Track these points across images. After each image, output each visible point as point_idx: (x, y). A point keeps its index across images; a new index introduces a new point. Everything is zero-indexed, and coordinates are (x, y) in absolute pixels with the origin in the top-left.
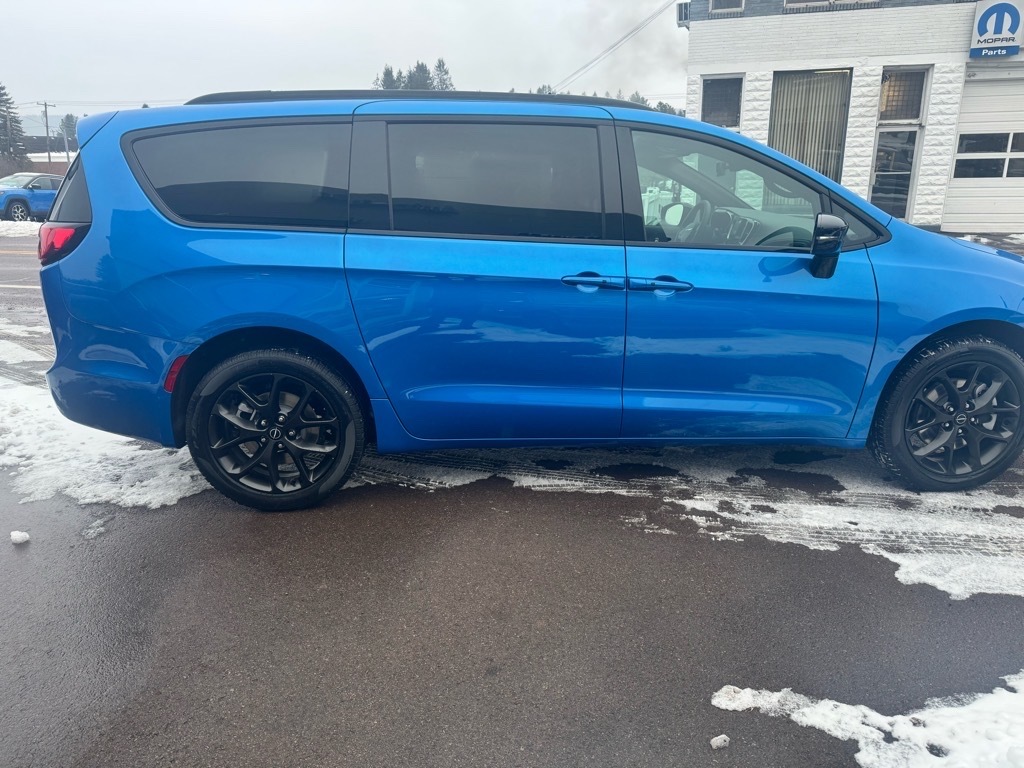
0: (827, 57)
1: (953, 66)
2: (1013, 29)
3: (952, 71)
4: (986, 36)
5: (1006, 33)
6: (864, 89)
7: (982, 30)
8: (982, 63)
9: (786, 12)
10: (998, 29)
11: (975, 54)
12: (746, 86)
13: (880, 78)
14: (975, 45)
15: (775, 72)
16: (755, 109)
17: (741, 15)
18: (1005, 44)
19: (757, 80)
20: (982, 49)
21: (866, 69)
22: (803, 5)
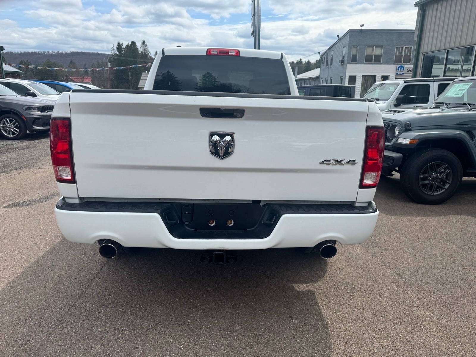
0: (372, 73)
1: (393, 75)
2: (403, 70)
3: (393, 77)
4: (399, 71)
5: (402, 71)
6: (378, 79)
7: (398, 70)
8: (398, 75)
9: (365, 64)
10: (401, 70)
11: (397, 74)
12: (357, 78)
13: (381, 77)
14: (397, 72)
15: (363, 75)
16: (359, 82)
17: (357, 64)
18: (402, 72)
19: (359, 76)
20: (398, 73)
21: (379, 75)
22: (368, 63)
